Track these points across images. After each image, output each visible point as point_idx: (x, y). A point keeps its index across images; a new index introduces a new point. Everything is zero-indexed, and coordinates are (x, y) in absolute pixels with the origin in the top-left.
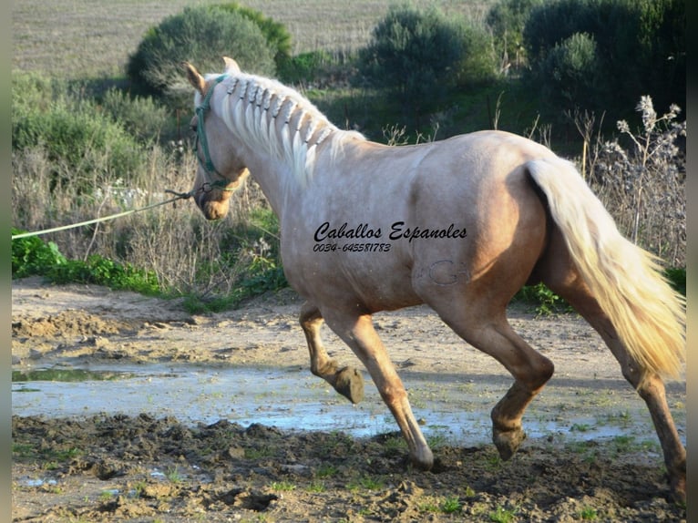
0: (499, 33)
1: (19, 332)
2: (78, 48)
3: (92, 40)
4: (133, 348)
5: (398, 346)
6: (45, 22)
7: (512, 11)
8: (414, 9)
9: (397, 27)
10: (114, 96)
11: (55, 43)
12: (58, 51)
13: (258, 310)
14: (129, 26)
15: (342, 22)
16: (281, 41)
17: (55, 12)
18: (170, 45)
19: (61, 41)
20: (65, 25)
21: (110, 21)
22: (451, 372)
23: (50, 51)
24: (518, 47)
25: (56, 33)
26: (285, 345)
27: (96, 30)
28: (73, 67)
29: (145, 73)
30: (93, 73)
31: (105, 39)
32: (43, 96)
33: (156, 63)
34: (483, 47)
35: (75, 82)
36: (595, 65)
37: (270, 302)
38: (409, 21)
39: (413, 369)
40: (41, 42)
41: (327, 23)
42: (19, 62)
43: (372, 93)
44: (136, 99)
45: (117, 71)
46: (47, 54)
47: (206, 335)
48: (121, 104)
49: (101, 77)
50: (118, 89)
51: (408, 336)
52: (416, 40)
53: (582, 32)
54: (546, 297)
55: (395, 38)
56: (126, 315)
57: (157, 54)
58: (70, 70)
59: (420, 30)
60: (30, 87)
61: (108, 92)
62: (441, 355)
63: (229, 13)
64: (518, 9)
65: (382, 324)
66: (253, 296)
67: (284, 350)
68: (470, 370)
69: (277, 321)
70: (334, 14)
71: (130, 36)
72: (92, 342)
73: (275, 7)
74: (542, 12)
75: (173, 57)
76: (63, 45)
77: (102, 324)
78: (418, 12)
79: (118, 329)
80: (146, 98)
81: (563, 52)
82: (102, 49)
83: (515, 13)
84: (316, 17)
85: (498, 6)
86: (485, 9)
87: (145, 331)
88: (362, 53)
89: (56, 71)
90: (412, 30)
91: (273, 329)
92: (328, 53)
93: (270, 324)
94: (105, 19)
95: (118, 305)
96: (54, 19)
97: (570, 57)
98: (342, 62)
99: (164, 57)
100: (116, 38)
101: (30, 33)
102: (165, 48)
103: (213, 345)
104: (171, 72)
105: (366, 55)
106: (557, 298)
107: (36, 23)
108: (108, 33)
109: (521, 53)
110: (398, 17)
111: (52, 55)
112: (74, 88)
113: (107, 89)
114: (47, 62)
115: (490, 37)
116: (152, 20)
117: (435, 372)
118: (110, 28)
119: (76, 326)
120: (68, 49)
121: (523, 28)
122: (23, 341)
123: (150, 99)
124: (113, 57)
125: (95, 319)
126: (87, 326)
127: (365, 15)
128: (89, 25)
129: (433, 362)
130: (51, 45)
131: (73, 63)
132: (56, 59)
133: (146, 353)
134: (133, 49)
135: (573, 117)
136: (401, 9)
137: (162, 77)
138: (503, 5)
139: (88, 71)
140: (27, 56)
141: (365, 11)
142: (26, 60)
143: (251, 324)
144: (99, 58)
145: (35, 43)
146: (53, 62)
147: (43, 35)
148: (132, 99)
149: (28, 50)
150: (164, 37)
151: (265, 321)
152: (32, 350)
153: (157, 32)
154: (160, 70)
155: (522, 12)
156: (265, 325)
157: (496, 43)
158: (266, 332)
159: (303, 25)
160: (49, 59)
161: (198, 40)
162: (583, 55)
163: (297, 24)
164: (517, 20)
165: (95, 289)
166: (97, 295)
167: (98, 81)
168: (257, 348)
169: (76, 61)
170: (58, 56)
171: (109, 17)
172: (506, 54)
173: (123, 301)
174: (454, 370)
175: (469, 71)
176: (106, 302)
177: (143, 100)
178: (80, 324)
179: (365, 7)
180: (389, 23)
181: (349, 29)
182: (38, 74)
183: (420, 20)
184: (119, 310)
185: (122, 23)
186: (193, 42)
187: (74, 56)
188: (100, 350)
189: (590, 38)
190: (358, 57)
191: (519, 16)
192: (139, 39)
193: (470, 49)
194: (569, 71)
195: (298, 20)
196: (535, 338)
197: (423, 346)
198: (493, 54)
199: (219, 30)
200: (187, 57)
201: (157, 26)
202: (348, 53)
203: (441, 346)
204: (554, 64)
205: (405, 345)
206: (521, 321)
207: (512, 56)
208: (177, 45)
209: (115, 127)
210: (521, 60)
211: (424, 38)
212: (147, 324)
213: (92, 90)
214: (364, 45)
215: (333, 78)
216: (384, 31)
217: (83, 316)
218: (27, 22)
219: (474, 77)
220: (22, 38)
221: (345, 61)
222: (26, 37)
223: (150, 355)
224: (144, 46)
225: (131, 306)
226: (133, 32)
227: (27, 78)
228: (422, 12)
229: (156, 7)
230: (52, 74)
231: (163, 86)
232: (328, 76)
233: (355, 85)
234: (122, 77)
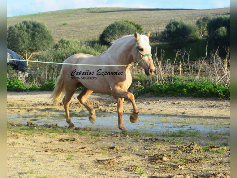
0: (200, 27)
1: (78, 105)
2: (87, 33)
3: (90, 31)
4: (109, 109)
5: (180, 108)
6: (78, 27)
7: (203, 21)
8: (177, 21)
9: (172, 25)
10: (96, 45)
11: (81, 32)
12: (82, 34)
13: (141, 99)
14: (100, 27)
15: (156, 25)
16: (140, 30)
17: (81, 24)
18: (111, 31)
19: (82, 31)
20: (83, 27)
21: (95, 26)
22: (196, 115)
23: (80, 34)
24: (205, 31)
25: (81, 29)
26: (149, 108)
27: (91, 28)
28: (85, 38)
29: (104, 39)
30: (91, 39)
31: (94, 31)
32: (78, 45)
33: (107, 36)
34: (195, 31)
35: (86, 42)
36: (227, 35)
37: (144, 97)
38: (176, 24)
39: (185, 115)
40: (77, 32)
41: (152, 25)
42: (72, 37)
43: (165, 43)
44: (102, 46)
45: (97, 39)
46: (79, 35)
47: (127, 106)
48: (98, 47)
49: (93, 40)
50: (97, 43)
51: (183, 106)
52: (177, 29)
53: (223, 26)
54: (221, 95)
55: (172, 28)
56: (105, 101)
57: (108, 34)
58: (85, 39)
59: (178, 26)
60: (75, 43)
61: (95, 44)
62: (193, 111)
63: (127, 23)
64: (205, 21)
65: (175, 103)
66: (139, 95)
67: (149, 109)
68: (201, 115)
69: (146, 102)
70: (154, 23)
71: (100, 30)
72: (98, 107)
73: (138, 21)
74: (212, 21)
75: (112, 34)
76: (83, 32)
77: (99, 103)
78: (178, 22)
79: (104, 104)
80: (105, 45)
81: (218, 31)
82: (93, 33)
83: (204, 22)
84: (149, 24)
85: (199, 20)
86: (195, 21)
87: (111, 105)
88: (162, 33)
89: (81, 39)
90: (176, 26)
91: (145, 104)
92: (153, 33)
93: (144, 103)
94: (94, 25)
95: (103, 98)
96: (81, 26)
97: (220, 33)
98: (156, 35)
99: (109, 35)
100: (96, 30)
101: (74, 29)
102: (110, 32)
103: (130, 108)
104: (111, 39)
105: (163, 33)
106: (224, 95)
107: (76, 27)
108: (94, 29)
109: (206, 32)
110: (173, 23)
111: (80, 35)
112: (86, 43)
113: (94, 43)
114: (79, 37)
115: (197, 28)
116: (106, 25)
117: (192, 115)
118: (95, 28)
119: (92, 103)
120: (84, 33)
121: (206, 25)
122: (79, 107)
123: (106, 46)
124: (96, 35)
125: (97, 102)
126: (95, 103)
127: (163, 23)
128: (89, 27)
129: (191, 113)
130: (80, 32)
131: (85, 37)
132: (81, 36)
133: (112, 110)
134: (101, 33)
135: (224, 47)
136: (173, 21)
137: (109, 40)
138: (201, 20)
139: (89, 39)
140: (74, 35)
141: (162, 22)
142: (74, 36)
143: (139, 103)
144: (92, 35)
145: (76, 32)
146: (80, 36)
147: (78, 30)
148: (101, 46)
149: (74, 34)
150: (109, 29)
151: (143, 102)
152: (82, 110)
153: (108, 28)
154: (108, 38)
155: (206, 21)
156: (143, 103)
157: (199, 30)
158: (144, 105)
159: (146, 26)
160: (79, 36)
161: (118, 30)
162: (224, 32)
163: (144, 26)
164: (204, 23)
165: (97, 94)
166: (98, 95)
167: (92, 41)
168: (142, 109)
169: (86, 36)
170: (82, 35)
171: (95, 25)
172: (202, 33)
173: (104, 97)
174: (197, 115)
175: (192, 37)
176: (100, 97)
177: (104, 46)
178: (93, 103)
179: (163, 21)
180: (170, 25)
181: (159, 27)
182: (77, 40)
183: (178, 23)
184: (103, 99)
185: (98, 26)
186: (117, 30)
187: (86, 35)
188: (100, 109)
189: (225, 28)
190: (161, 34)
191: (205, 22)
192: (103, 30)
193: (192, 31)
194: (219, 37)
195: (145, 24)
196: (218, 106)
197: (187, 109)
198: (198, 33)
199: (124, 27)
200: (116, 34)
201: (108, 27)
202: (158, 33)
203: (192, 109)
204: (215, 35)
205: (182, 108)
206: (214, 102)
207: (203, 33)
208: (113, 31)
209: (98, 53)
210: (206, 34)
211: (179, 28)
212: (111, 103)
213: (91, 44)
214: (163, 30)
215: (154, 39)
216: (168, 27)
217: (94, 101)
218: (74, 27)
219: (193, 39)
220: (72, 31)
221: (158, 35)
222: (73, 31)
223: (113, 111)
224: (104, 32)
225: (106, 98)
226: (101, 28)
227: (74, 41)
228: (179, 22)
229: (107, 22)
230: (80, 40)
231: (109, 42)
232: (153, 39)
233: (160, 41)
234: (98, 40)
